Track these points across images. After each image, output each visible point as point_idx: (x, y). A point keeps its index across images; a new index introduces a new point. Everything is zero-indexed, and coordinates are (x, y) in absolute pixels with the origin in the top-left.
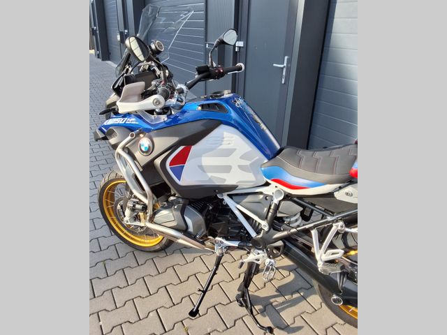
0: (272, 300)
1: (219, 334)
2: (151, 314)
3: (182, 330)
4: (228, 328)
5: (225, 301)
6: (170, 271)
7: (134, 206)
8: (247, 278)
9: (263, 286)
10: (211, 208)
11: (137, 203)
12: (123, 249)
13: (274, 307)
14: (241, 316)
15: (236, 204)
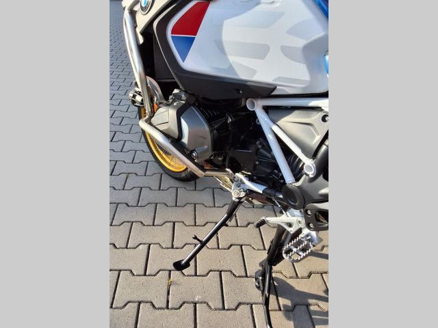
0: (310, 301)
1: (208, 309)
2: (141, 247)
3: (165, 282)
4: (224, 308)
5: (239, 271)
6: (190, 208)
7: (134, 96)
8: (275, 251)
9: (306, 274)
10: (230, 120)
11: (139, 94)
12: (153, 167)
13: (309, 313)
14: (253, 301)
15: (271, 123)
